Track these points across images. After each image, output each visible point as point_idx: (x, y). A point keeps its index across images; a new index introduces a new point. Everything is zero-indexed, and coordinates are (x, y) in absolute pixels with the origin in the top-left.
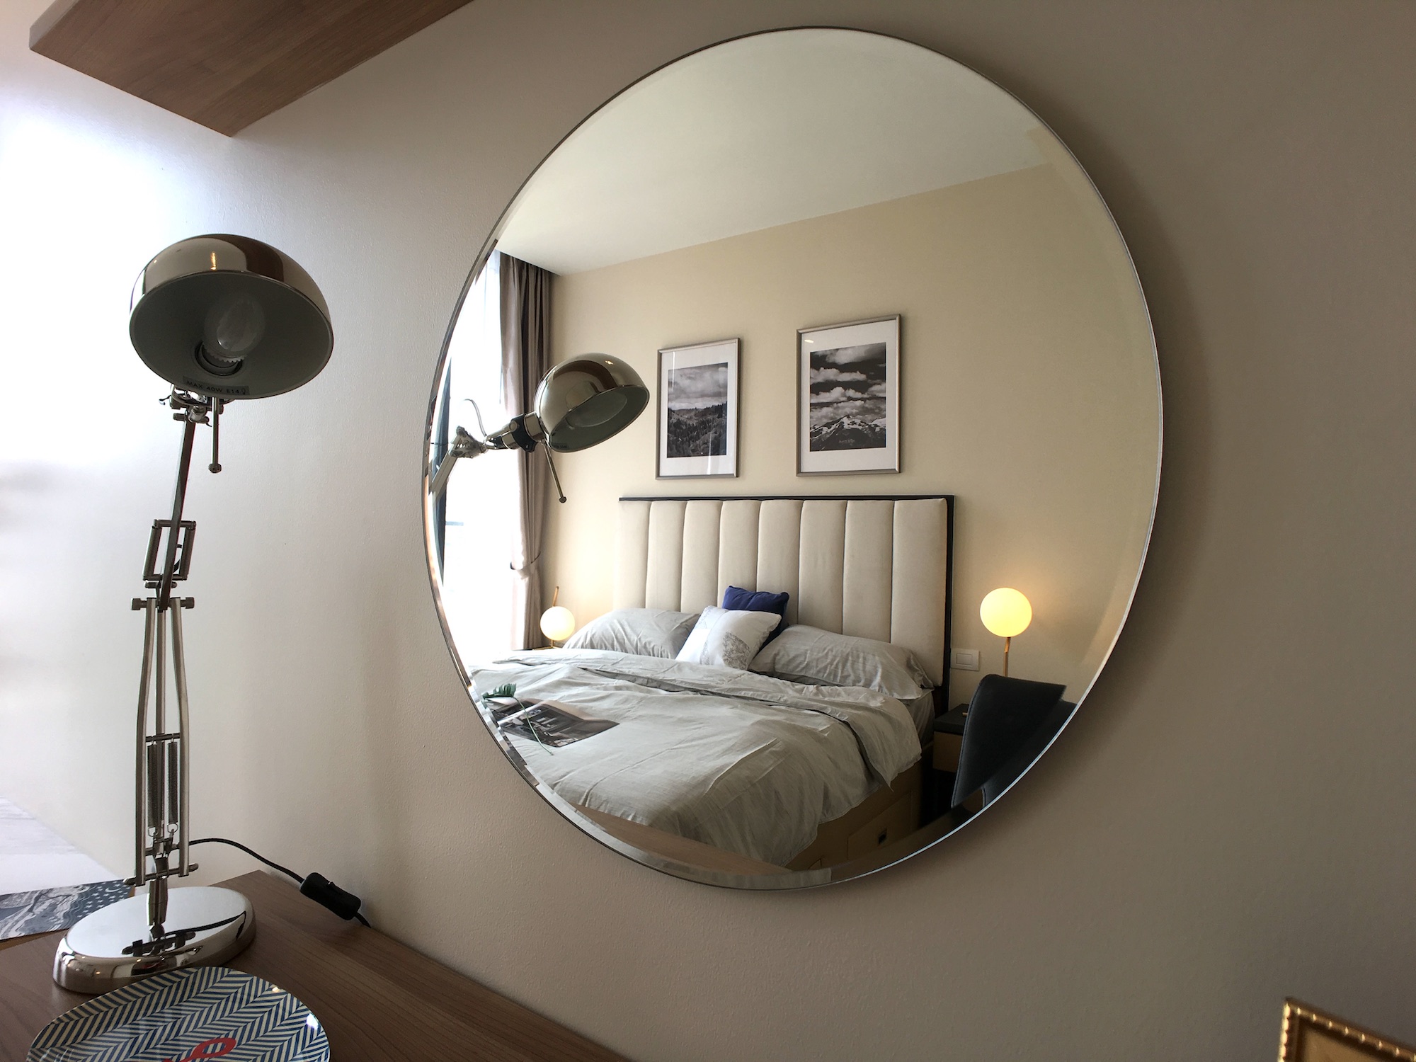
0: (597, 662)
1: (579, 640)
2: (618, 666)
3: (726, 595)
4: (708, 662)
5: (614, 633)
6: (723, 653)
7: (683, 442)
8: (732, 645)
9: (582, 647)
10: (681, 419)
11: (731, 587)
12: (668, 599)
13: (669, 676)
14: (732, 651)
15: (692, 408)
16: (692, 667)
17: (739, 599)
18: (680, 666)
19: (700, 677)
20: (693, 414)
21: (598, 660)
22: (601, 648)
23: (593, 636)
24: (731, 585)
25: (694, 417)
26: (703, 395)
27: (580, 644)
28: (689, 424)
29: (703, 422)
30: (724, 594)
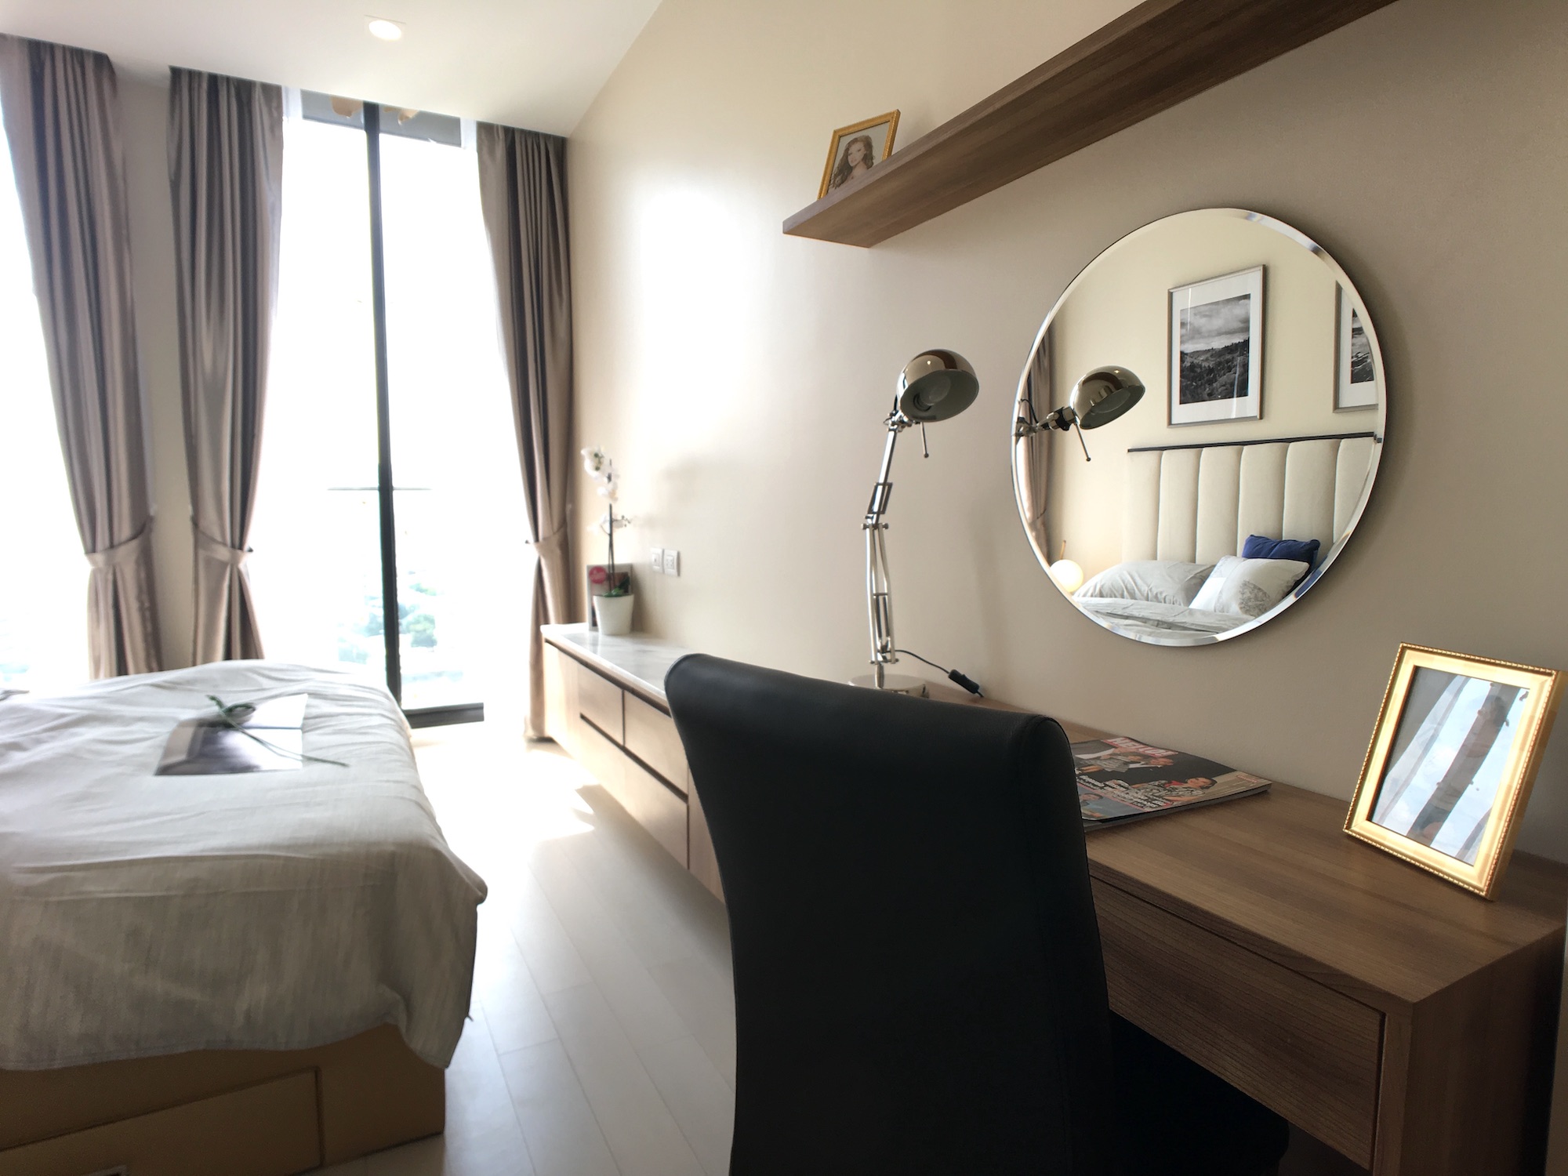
0: (1107, 606)
1: (1089, 590)
2: (1127, 610)
3: (1246, 544)
4: (1223, 609)
5: (1124, 583)
6: (1240, 601)
7: (1197, 387)
8: (1250, 592)
9: (1092, 596)
10: (1196, 361)
11: (1252, 536)
12: (1181, 549)
13: (1179, 619)
14: (1249, 599)
15: (1207, 348)
16: (1204, 613)
17: (1259, 548)
18: (1192, 612)
19: (1212, 621)
20: (1208, 355)
21: (1108, 605)
22: (1111, 597)
23: (1102, 586)
24: (1252, 534)
25: (1210, 358)
26: (1220, 333)
27: (1089, 594)
28: (1205, 367)
29: (1220, 363)
30: (1244, 543)
